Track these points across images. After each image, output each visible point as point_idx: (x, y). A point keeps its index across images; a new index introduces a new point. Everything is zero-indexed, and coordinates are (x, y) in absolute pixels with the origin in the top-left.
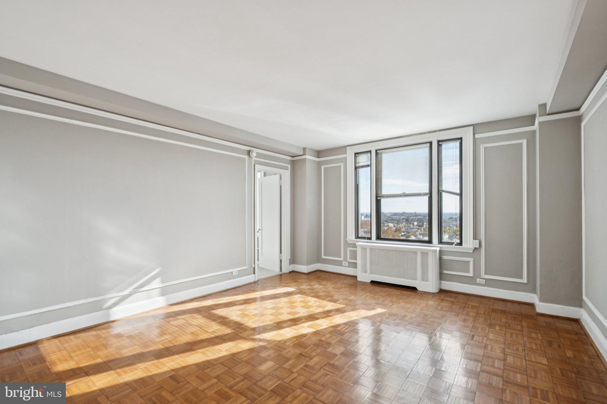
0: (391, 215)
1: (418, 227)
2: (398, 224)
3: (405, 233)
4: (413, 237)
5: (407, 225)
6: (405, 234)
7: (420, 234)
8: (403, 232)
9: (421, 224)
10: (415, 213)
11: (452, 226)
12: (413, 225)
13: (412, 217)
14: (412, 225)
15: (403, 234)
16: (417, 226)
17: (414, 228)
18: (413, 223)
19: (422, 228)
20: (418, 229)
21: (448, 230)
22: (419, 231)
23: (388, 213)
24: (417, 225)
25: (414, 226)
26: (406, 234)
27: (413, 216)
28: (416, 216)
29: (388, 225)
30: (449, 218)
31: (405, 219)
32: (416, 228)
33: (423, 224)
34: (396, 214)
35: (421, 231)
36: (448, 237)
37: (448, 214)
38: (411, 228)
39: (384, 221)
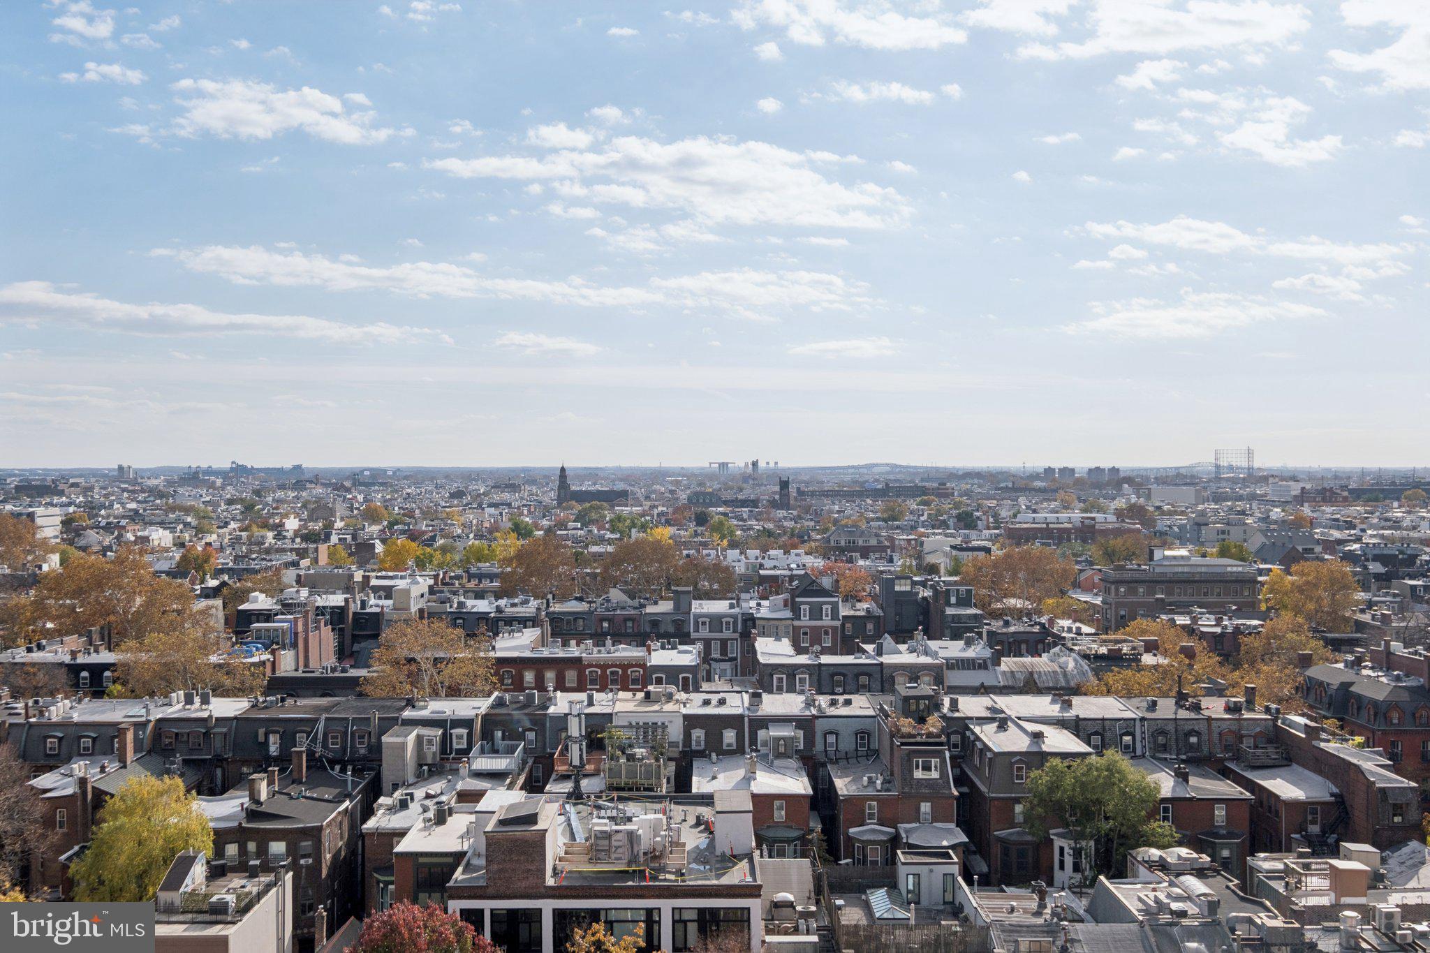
0: (170, 483)
1: (304, 545)
2: (200, 531)
3: (226, 578)
4: (262, 597)
5: (244, 534)
6: (224, 584)
7: (299, 581)
8: (218, 573)
9: (318, 526)
10: (298, 468)
11: (459, 531)
12: (279, 536)
13: (280, 494)
14: (270, 535)
15: (213, 583)
16: (298, 540)
17: (284, 550)
18: (282, 525)
19: (323, 548)
20: (302, 553)
21: (438, 555)
22: (305, 563)
23: (155, 473)
24: (297, 534)
25: (285, 537)
26: (230, 582)
27: (282, 487)
28: (299, 485)
29: (146, 539)
30: (452, 496)
31: (242, 501)
32: (291, 550)
33: (329, 526)
34: (193, 478)
35: (316, 561)
36: (431, 587)
37: (447, 477)
38: (268, 551)
39: (124, 517)
